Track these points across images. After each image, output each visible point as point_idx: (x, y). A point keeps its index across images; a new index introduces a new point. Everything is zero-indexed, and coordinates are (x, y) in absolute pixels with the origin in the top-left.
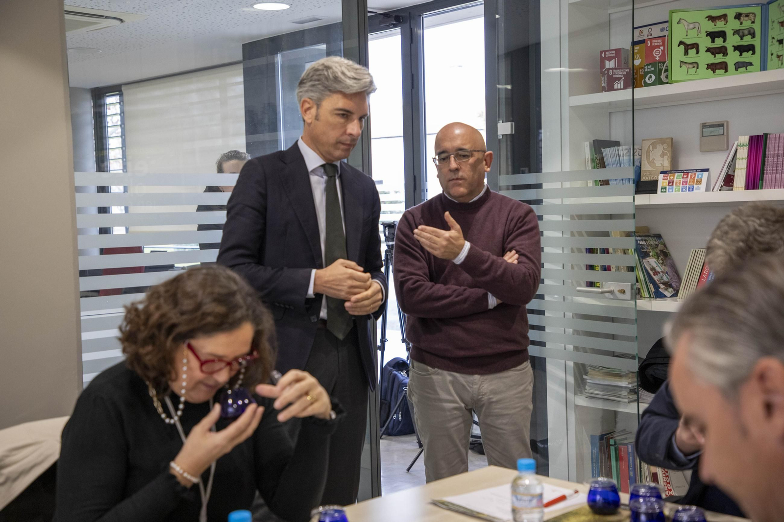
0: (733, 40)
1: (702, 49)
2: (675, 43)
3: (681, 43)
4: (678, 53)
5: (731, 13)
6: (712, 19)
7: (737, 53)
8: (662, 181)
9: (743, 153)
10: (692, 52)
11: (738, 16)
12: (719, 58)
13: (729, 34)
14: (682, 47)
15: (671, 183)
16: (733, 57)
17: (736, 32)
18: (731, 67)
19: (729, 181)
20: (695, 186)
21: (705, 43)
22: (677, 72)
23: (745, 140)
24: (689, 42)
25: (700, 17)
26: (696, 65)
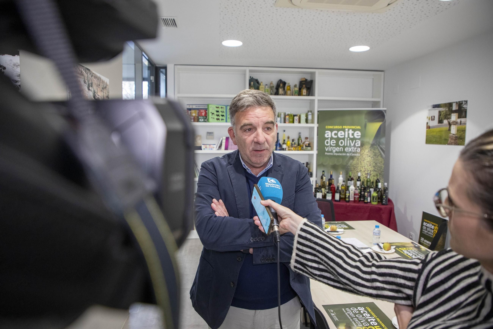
0: (220, 114)
1: (215, 114)
2: (210, 112)
3: (211, 113)
4: (210, 114)
5: (220, 107)
6: (217, 107)
7: (221, 116)
8: (203, 147)
9: (224, 141)
10: (213, 115)
11: (221, 108)
12: (218, 117)
13: (220, 112)
14: (211, 114)
15: (206, 147)
16: (221, 117)
17: (221, 111)
18: (220, 120)
19: (220, 147)
20: (213, 149)
21: (216, 113)
22: (210, 120)
23: (225, 138)
24: (213, 112)
25: (214, 106)
26: (214, 118)
